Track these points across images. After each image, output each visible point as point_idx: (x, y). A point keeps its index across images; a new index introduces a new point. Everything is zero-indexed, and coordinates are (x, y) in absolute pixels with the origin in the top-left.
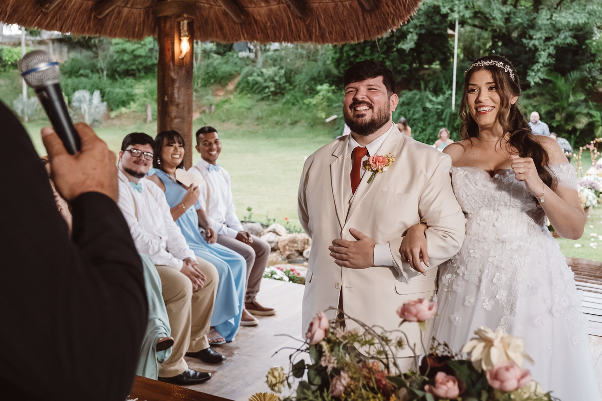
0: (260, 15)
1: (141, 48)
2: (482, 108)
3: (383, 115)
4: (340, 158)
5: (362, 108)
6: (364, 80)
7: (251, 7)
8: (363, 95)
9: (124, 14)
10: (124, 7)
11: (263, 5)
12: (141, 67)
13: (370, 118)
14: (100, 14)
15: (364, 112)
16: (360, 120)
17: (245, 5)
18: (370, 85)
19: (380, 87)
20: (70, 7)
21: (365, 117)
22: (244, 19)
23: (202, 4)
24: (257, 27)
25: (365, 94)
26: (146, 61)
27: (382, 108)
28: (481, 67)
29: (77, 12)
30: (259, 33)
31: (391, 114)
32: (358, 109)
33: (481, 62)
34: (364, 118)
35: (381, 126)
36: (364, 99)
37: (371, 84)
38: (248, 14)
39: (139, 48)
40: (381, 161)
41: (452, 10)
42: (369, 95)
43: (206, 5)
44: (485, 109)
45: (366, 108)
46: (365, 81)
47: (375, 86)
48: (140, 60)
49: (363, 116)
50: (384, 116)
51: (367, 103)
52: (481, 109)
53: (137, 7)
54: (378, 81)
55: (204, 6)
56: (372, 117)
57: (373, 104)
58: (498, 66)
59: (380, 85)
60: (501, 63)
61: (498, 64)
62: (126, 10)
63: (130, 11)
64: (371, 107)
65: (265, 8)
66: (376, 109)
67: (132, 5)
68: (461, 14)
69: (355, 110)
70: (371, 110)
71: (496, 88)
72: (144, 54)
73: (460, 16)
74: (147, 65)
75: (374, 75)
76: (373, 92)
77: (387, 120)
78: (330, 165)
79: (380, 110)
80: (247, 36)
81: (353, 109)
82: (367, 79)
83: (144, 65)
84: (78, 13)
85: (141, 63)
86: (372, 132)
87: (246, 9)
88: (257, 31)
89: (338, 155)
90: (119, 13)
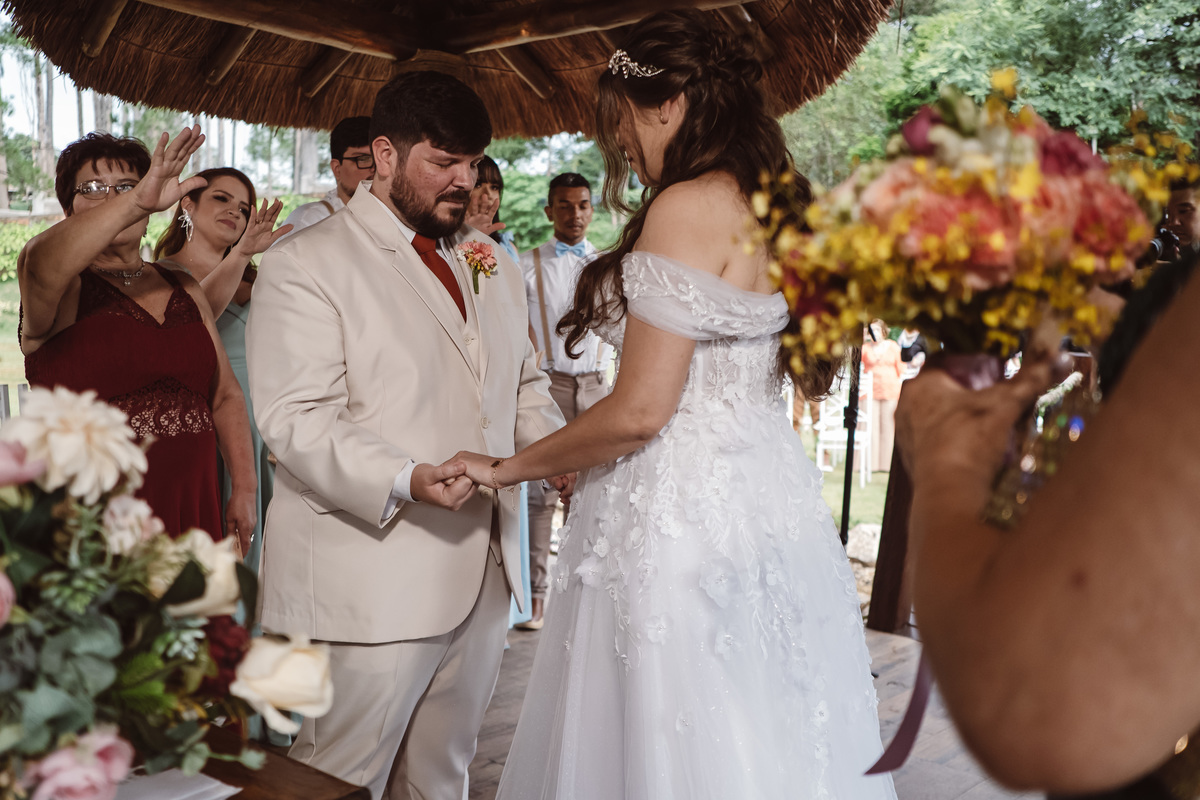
0: (581, 84)
1: (525, 198)
7: (565, 70)
9: (356, 91)
10: (352, 78)
11: (584, 64)
12: (523, 232)
14: (310, 89)
17: (554, 67)
20: (256, 77)
22: (554, 92)
23: (487, 70)
24: (578, 105)
26: (533, 221)
29: (270, 86)
30: (582, 116)
38: (559, 83)
39: (521, 199)
41: (1083, 119)
43: (493, 71)
48: (523, 219)
53: (377, 78)
55: (492, 73)
62: (358, 84)
63: (366, 85)
65: (588, 70)
67: (368, 74)
68: (1103, 127)
72: (528, 208)
73: (1099, 130)
74: (534, 228)
80: (565, 124)
83: (530, 227)
84: (274, 89)
85: (524, 225)
87: (556, 73)
88: (579, 114)
90: (347, 88)
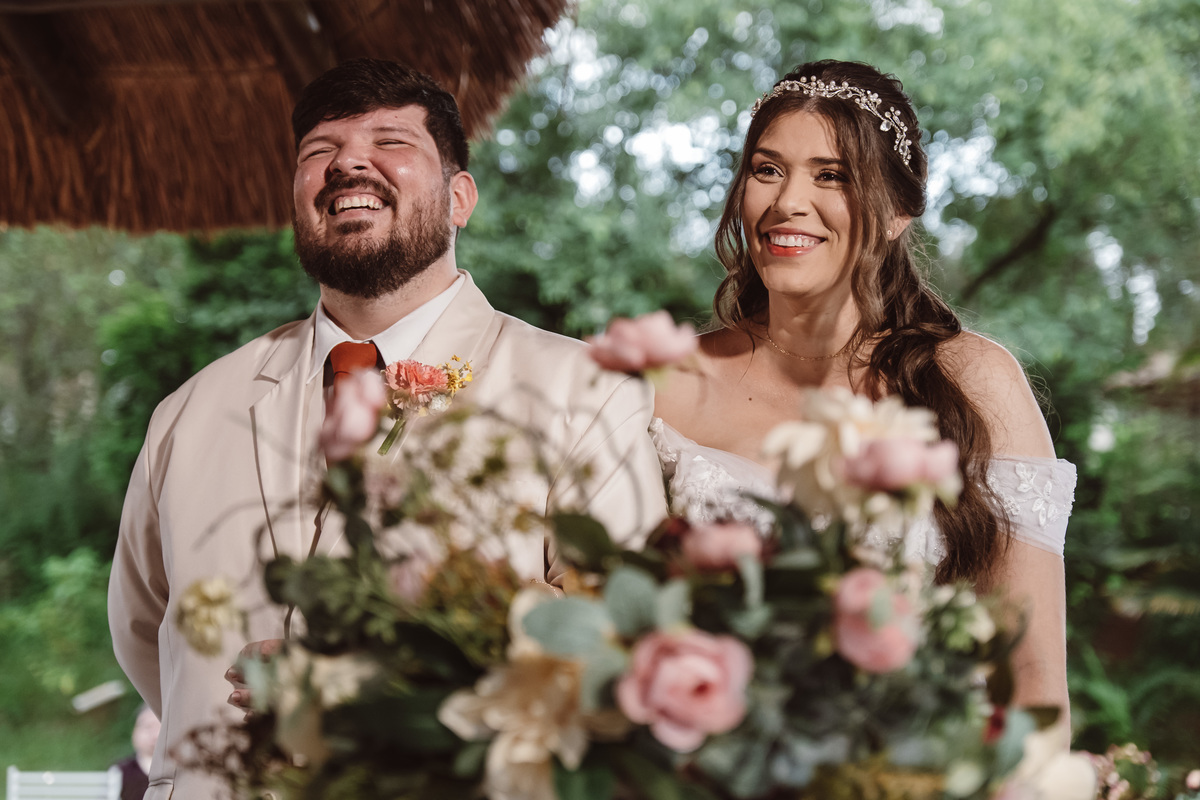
2: (783, 238)
3: (428, 227)
4: (287, 383)
5: (358, 201)
6: (364, 111)
8: (361, 159)
13: (387, 236)
15: (365, 216)
16: (351, 240)
18: (383, 129)
19: (417, 136)
21: (369, 231)
25: (366, 155)
27: (425, 203)
28: (808, 97)
31: (453, 229)
32: (345, 203)
33: (809, 81)
34: (364, 235)
35: (420, 266)
36: (364, 171)
37: (389, 125)
40: (426, 377)
42: (382, 157)
44: (791, 241)
45: (372, 201)
46: (368, 115)
47: (401, 130)
49: (359, 227)
50: (430, 230)
51: (377, 185)
52: (781, 241)
54: (411, 118)
56: (392, 232)
57: (394, 190)
58: (863, 106)
59: (417, 132)
60: (874, 97)
61: (864, 99)
64: (389, 201)
66: (405, 208)
69: (333, 211)
70: (388, 211)
71: (844, 178)
75: (400, 100)
76: (393, 150)
77: (441, 249)
78: (252, 410)
79: (418, 211)
81: (326, 211)
82: (374, 110)
86: (392, 286)
89: (279, 375)
